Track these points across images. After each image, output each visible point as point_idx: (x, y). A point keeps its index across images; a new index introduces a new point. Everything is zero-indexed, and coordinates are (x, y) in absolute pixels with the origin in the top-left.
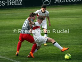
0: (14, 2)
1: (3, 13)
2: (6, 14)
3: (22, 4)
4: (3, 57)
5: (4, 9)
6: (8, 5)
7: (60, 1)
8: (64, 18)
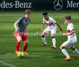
0: (23, 5)
1: (10, 16)
2: (13, 17)
3: (31, 7)
4: (7, 64)
5: (12, 12)
6: (16, 7)
7: (73, 6)
8: (76, 25)
